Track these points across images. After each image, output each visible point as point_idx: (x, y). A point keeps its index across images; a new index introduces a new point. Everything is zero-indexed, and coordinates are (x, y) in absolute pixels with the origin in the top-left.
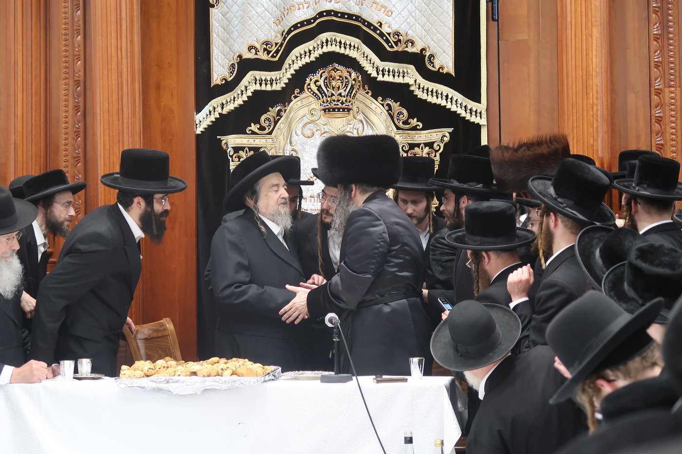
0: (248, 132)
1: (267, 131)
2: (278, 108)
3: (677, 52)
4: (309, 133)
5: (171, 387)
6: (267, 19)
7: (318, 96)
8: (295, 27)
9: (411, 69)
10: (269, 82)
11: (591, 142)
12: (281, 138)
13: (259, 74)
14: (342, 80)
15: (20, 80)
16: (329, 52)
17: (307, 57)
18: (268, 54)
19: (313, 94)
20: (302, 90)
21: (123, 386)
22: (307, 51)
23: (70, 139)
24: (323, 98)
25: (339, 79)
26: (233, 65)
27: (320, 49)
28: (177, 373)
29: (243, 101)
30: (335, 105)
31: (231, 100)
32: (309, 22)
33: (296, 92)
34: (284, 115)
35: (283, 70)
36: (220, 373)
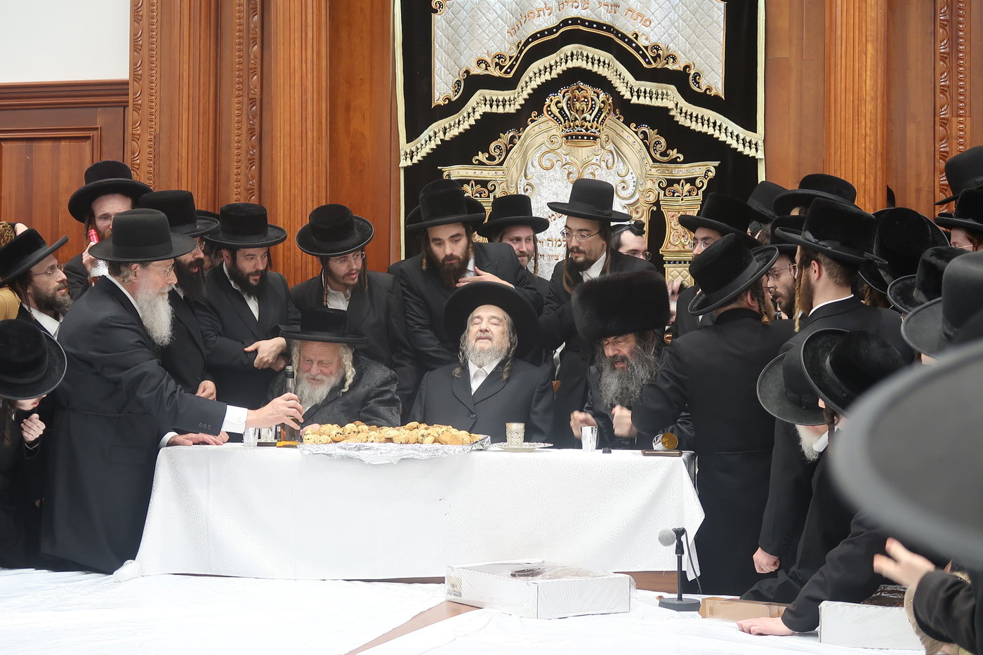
0: (474, 162)
1: (497, 162)
2: (511, 134)
3: (968, 75)
4: (547, 164)
5: (362, 454)
6: (500, 28)
7: (560, 120)
8: (534, 37)
9: (672, 90)
10: (501, 103)
11: (863, 180)
12: (513, 170)
13: (488, 94)
14: (588, 101)
15: (185, 96)
16: (574, 68)
17: (547, 73)
18: (501, 70)
19: (553, 118)
20: (540, 113)
21: (307, 452)
22: (548, 66)
23: (243, 167)
24: (565, 122)
25: (584, 101)
26: (458, 82)
27: (563, 64)
28: (370, 439)
29: (470, 125)
30: (578, 131)
31: (455, 124)
32: (550, 31)
33: (533, 115)
34: (518, 143)
35: (519, 89)
36: (420, 440)
